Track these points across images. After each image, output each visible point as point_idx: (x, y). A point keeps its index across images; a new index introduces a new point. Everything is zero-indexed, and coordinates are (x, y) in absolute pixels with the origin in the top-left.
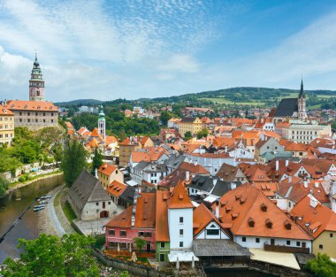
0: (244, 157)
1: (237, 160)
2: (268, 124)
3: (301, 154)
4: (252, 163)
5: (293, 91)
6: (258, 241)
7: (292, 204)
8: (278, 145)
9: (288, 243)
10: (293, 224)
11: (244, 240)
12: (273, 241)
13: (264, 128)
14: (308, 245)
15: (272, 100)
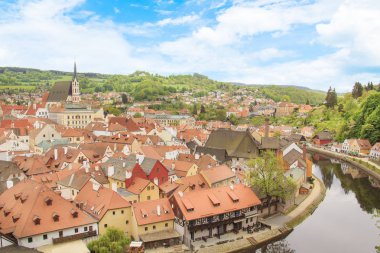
0: (18, 149)
1: (10, 153)
2: (41, 110)
3: (78, 139)
4: (28, 155)
5: (65, 74)
6: (45, 237)
7: (76, 191)
8: (55, 132)
9: (76, 230)
10: (79, 210)
11: (30, 240)
12: (61, 233)
13: (37, 114)
14: (95, 227)
15: (43, 83)
